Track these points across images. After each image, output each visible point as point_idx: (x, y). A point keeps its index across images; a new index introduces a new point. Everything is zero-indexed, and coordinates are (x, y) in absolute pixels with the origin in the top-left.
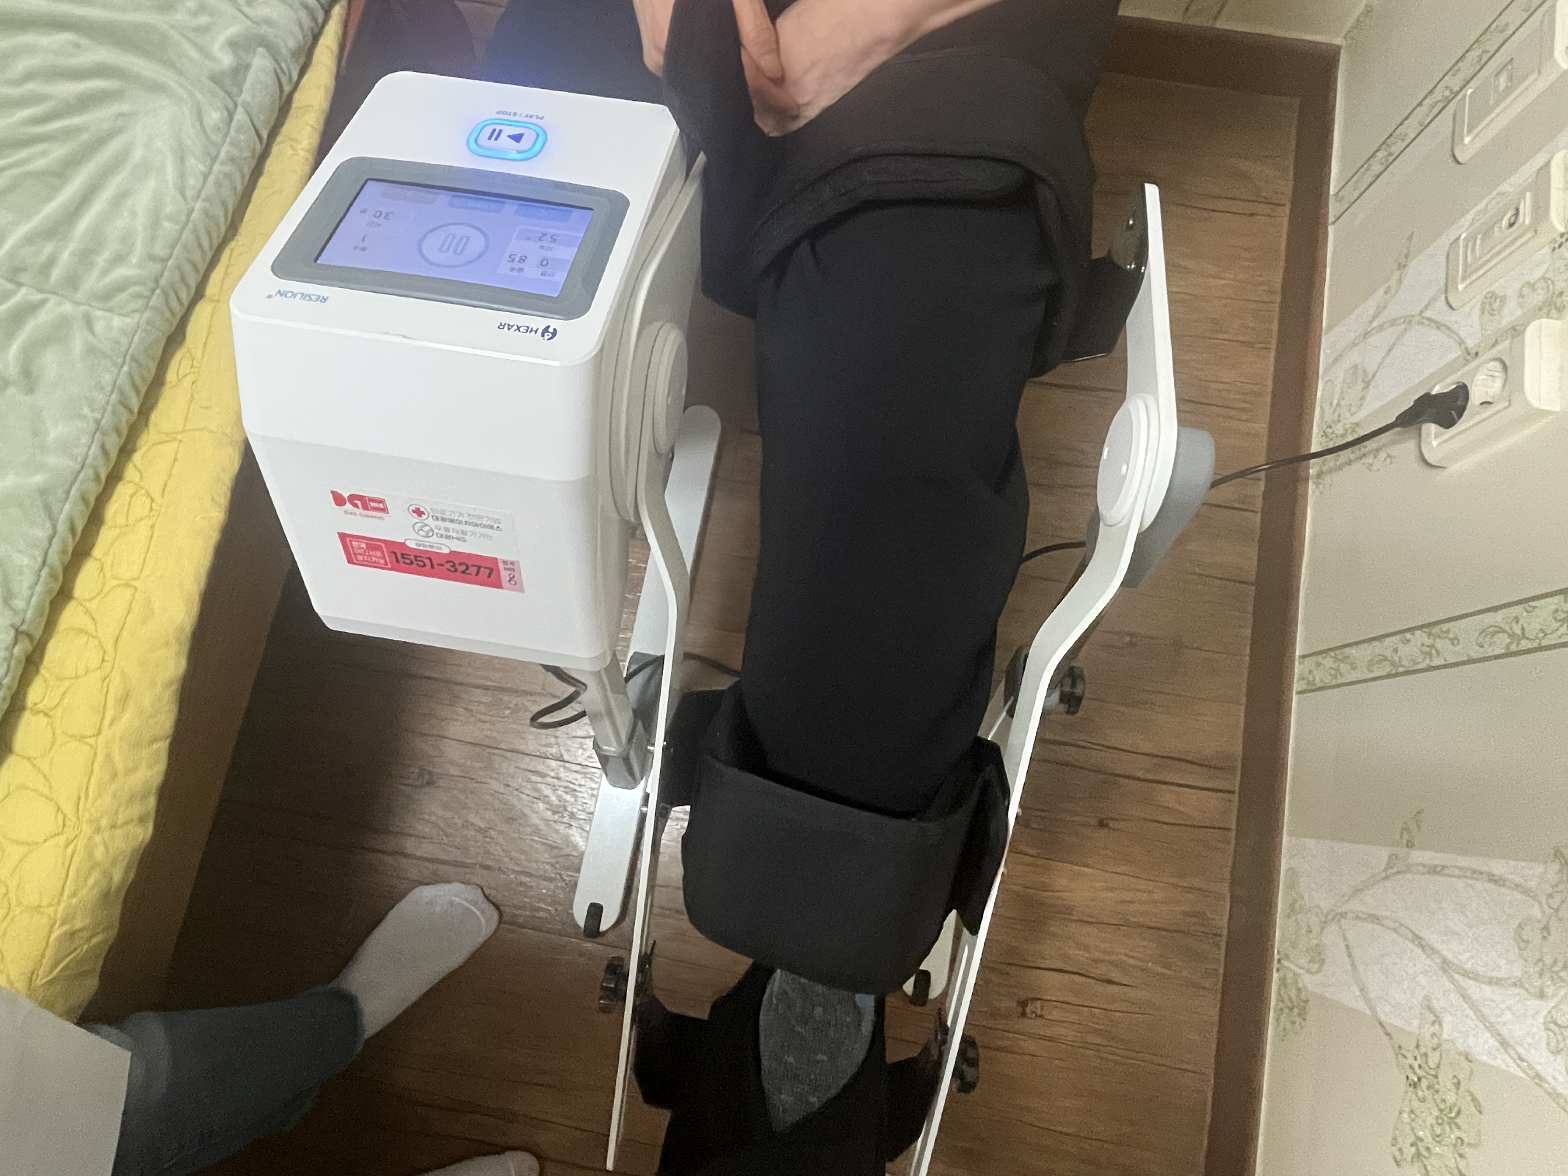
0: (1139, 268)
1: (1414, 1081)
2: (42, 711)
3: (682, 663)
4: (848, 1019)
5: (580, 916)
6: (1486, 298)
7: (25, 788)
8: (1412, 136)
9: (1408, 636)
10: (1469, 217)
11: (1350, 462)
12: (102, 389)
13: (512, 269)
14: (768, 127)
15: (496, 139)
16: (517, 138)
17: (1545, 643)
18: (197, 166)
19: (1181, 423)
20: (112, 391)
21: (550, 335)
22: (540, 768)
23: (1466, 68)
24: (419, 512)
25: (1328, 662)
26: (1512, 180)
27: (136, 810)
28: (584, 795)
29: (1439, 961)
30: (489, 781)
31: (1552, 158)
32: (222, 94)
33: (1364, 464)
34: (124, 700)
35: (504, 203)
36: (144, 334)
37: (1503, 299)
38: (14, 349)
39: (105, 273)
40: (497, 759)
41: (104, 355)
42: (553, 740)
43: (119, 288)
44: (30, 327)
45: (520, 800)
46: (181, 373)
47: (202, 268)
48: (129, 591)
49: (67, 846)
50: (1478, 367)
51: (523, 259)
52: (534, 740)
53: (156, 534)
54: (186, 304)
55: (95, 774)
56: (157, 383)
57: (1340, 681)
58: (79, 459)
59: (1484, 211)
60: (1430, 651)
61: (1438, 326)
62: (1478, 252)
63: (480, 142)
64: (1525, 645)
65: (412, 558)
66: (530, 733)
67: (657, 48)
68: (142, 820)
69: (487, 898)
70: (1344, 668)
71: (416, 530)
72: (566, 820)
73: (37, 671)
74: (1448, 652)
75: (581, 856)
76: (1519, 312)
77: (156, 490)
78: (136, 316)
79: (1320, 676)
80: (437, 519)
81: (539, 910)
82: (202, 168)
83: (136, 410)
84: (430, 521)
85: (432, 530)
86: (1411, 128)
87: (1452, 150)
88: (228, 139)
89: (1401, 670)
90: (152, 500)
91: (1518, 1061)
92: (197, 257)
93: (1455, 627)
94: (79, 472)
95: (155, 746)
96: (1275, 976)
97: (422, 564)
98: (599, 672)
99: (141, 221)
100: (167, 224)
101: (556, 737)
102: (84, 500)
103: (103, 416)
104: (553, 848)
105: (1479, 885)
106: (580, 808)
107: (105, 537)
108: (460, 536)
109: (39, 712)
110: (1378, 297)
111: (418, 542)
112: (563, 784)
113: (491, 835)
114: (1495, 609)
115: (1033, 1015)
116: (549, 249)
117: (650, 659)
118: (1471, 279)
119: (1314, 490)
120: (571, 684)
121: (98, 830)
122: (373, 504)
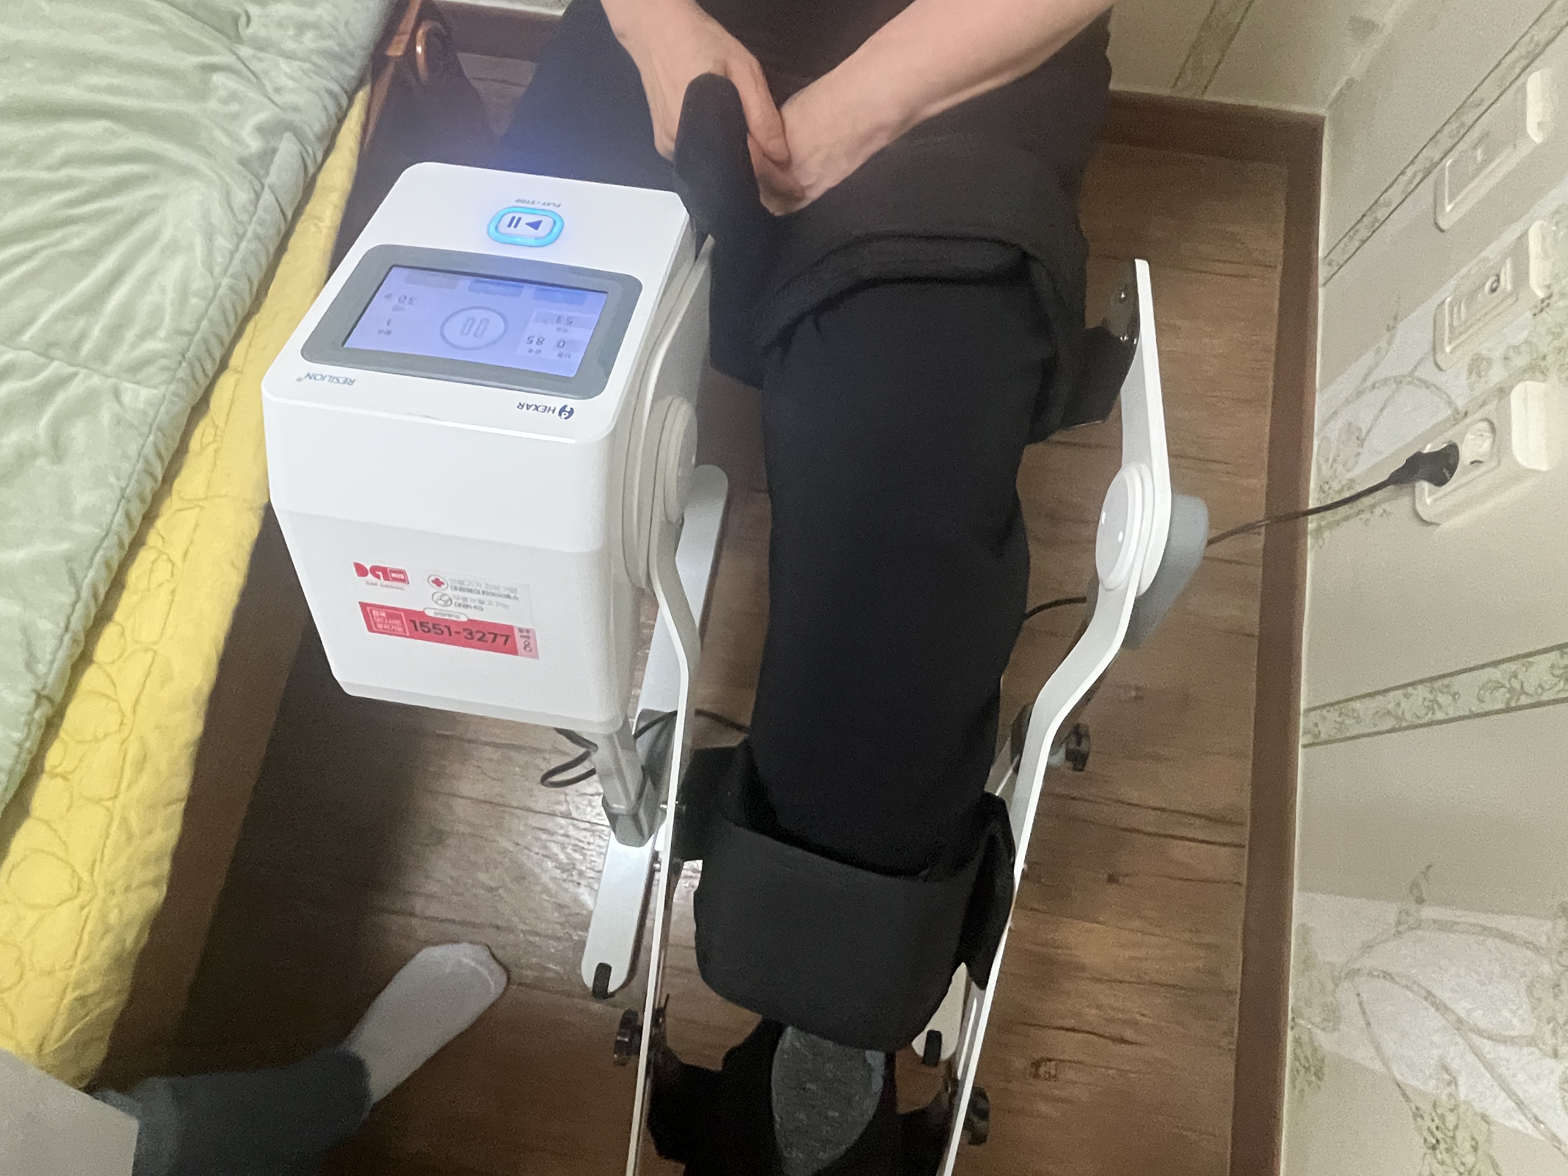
0: (1131, 340)
1: (1432, 1143)
2: (61, 775)
4: (859, 1076)
5: (588, 977)
6: (1472, 359)
7: (42, 851)
8: (1396, 203)
9: (1410, 690)
10: (1452, 283)
11: (1347, 518)
12: (128, 458)
13: (531, 351)
14: (774, 208)
15: (516, 226)
16: (535, 225)
17: (1545, 697)
18: (223, 243)
20: (138, 461)
21: (567, 414)
22: (550, 825)
23: (1445, 141)
24: (438, 582)
25: (1332, 715)
26: (1493, 246)
27: (150, 874)
28: (592, 854)
29: (1452, 1018)
30: (498, 839)
31: (1529, 228)
32: (250, 177)
33: (1361, 519)
34: (141, 763)
35: (522, 287)
36: (170, 405)
37: (1489, 361)
38: (45, 419)
39: (134, 346)
40: (507, 817)
41: (131, 426)
42: (562, 798)
43: (146, 362)
44: (61, 398)
45: (529, 857)
46: (205, 441)
47: (227, 340)
48: (150, 655)
49: (82, 908)
50: (1469, 426)
51: (541, 341)
52: (545, 797)
53: (177, 598)
54: (211, 376)
55: (111, 837)
56: (181, 451)
57: (1345, 735)
58: (104, 527)
59: (1467, 275)
60: (1433, 705)
61: (1427, 385)
62: (1463, 316)
63: (500, 229)
64: (1524, 700)
65: (430, 626)
66: (540, 791)
67: (668, 134)
68: (155, 883)
69: (493, 956)
70: (1349, 721)
71: (435, 598)
72: (575, 877)
73: (56, 734)
74: (1450, 707)
75: (591, 913)
76: (1505, 375)
77: (177, 556)
78: (163, 388)
79: (1326, 730)
80: (456, 588)
81: (547, 969)
82: (230, 246)
83: (160, 478)
84: (450, 592)
85: (450, 599)
86: (1395, 194)
87: (1435, 219)
88: (255, 219)
89: (1404, 724)
90: (174, 566)
91: (1535, 1122)
92: (223, 331)
93: (1457, 683)
94: (103, 540)
95: (171, 809)
96: (1290, 1035)
97: (440, 632)
98: (610, 733)
99: (170, 295)
100: (194, 301)
101: (566, 795)
102: (107, 564)
103: (128, 485)
104: (563, 906)
105: (1490, 942)
106: (589, 865)
107: (127, 600)
108: (478, 605)
109: (57, 775)
110: (1368, 358)
111: (437, 611)
112: (573, 842)
113: (500, 894)
114: (1496, 664)
115: (1047, 1076)
116: (566, 331)
117: (660, 716)
118: (1457, 342)
119: (1313, 546)
120: (583, 746)
121: (113, 892)
122: (394, 575)
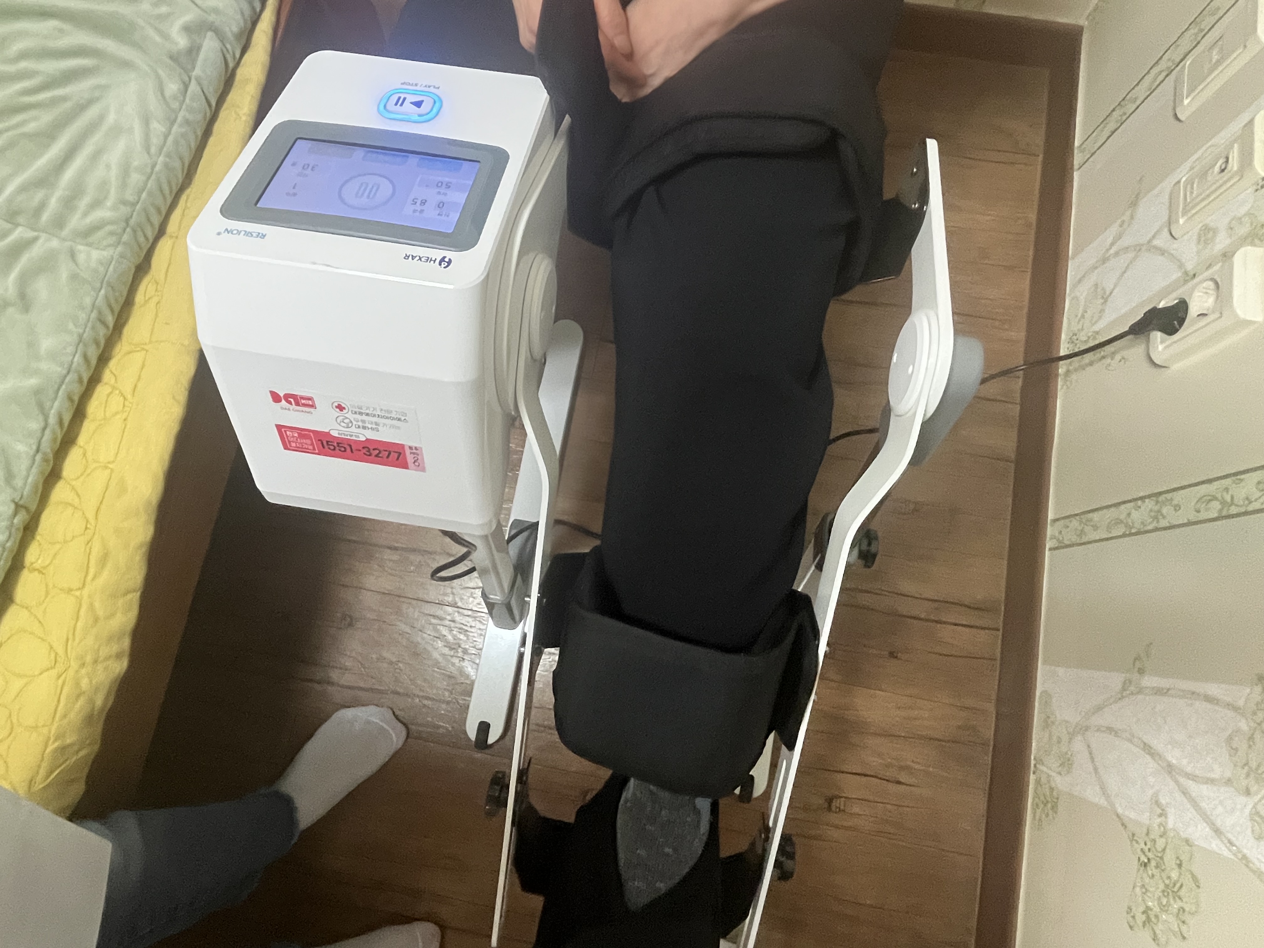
0: (921, 207)
1: (1143, 861)
2: (37, 570)
3: (554, 526)
4: (689, 819)
5: (472, 734)
6: (1201, 230)
7: (25, 631)
8: (1142, 99)
9: (1139, 503)
10: (1188, 164)
11: (1091, 364)
12: (83, 309)
13: (415, 211)
14: (621, 93)
15: (401, 105)
16: (418, 104)
17: (1250, 508)
18: (157, 127)
19: (956, 332)
20: (92, 311)
21: (446, 264)
22: (440, 613)
23: (1186, 44)
24: (340, 408)
25: (1075, 525)
26: (1222, 134)
27: (115, 648)
28: (474, 633)
29: (1165, 765)
30: (398, 623)
31: (1255, 116)
32: (179, 70)
33: (1103, 364)
34: (103, 562)
35: (407, 156)
36: (117, 265)
37: (1215, 231)
38: (13, 276)
39: (85, 214)
40: (404, 607)
41: (85, 281)
42: (449, 591)
43: (98, 227)
44: (25, 259)
45: (423, 639)
46: (148, 295)
47: (164, 211)
48: (109, 471)
49: (59, 677)
50: (1195, 286)
51: (423, 202)
52: (435, 590)
53: (128, 426)
54: (151, 241)
55: (80, 620)
56: (128, 303)
57: (1084, 539)
58: (66, 366)
59: (1200, 159)
60: (1157, 515)
61: (1162, 252)
62: (1195, 193)
63: (388, 107)
64: (1234, 510)
65: (335, 444)
66: (431, 585)
67: (531, 31)
68: (118, 656)
69: (397, 717)
70: (1087, 529)
71: (339, 421)
72: (460, 654)
73: (33, 537)
74: (1171, 516)
75: (473, 683)
76: (1228, 241)
77: (127, 391)
78: (111, 250)
79: (1069, 537)
80: (356, 413)
81: (439, 727)
82: (164, 130)
83: (111, 325)
84: (350, 415)
85: (351, 422)
86: (1141, 91)
87: (1174, 109)
88: (184, 107)
89: (1133, 531)
90: (125, 399)
91: (1228, 845)
92: (159, 201)
93: (1178, 497)
94: (65, 376)
95: (130, 596)
96: (1032, 778)
97: (343, 449)
98: (486, 536)
99: (114, 172)
100: (135, 175)
101: (452, 588)
102: (70, 399)
103: (84, 331)
104: (450, 677)
105: (1197, 704)
106: (471, 645)
107: (87, 428)
108: (374, 426)
109: (35, 570)
110: (1114, 229)
111: (340, 432)
112: (458, 625)
113: (400, 667)
114: (1210, 481)
115: (838, 810)
116: (445, 194)
117: (527, 525)
118: (1190, 215)
119: (1062, 386)
120: (464, 545)
121: (83, 665)
122: (303, 401)
